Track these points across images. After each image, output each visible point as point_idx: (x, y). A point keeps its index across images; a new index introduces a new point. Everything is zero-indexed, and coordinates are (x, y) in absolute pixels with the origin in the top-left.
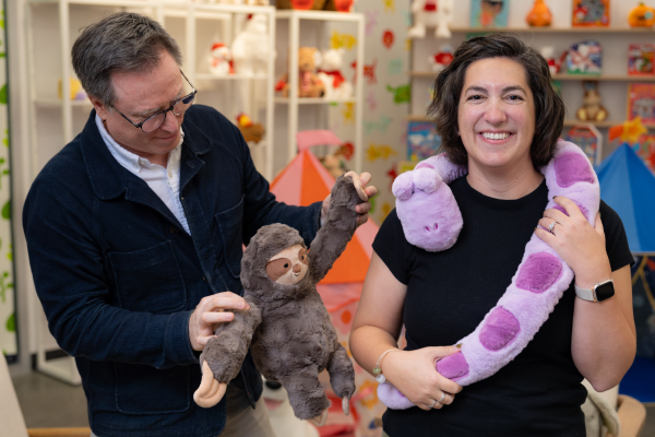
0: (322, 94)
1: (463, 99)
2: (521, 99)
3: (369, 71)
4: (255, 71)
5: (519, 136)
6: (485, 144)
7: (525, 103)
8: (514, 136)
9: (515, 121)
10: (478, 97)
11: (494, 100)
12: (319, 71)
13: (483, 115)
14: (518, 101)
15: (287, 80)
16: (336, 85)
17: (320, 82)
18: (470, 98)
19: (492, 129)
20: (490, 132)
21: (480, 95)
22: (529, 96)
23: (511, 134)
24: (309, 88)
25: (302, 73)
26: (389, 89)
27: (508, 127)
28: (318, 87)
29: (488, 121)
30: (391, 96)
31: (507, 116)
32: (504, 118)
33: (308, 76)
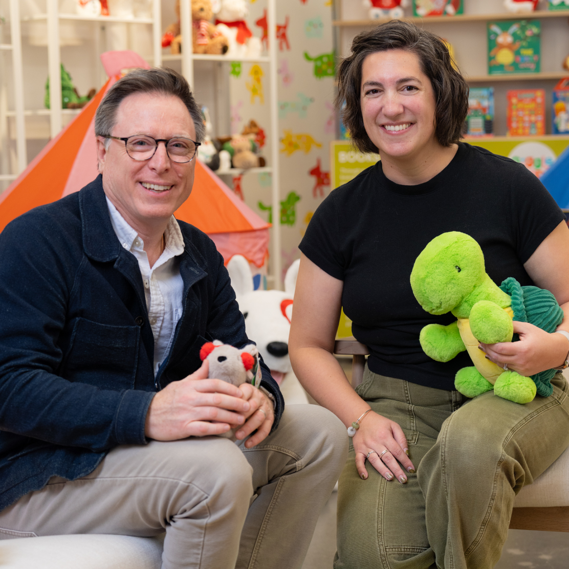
0: (225, 50)
1: (363, 94)
2: (417, 89)
3: (282, 33)
4: (135, 13)
5: (420, 125)
6: (387, 136)
7: (422, 93)
8: (414, 127)
9: (413, 112)
10: (375, 91)
11: (390, 93)
12: (217, 22)
13: (381, 109)
14: (414, 92)
15: (178, 31)
16: (240, 40)
17: (220, 34)
18: (368, 93)
19: (391, 122)
20: (390, 125)
21: (377, 89)
22: (425, 84)
23: (412, 124)
24: (206, 40)
25: (197, 21)
26: (307, 57)
27: (408, 118)
28: (218, 40)
29: (385, 116)
30: (311, 66)
31: (404, 107)
32: (401, 110)
33: (204, 25)
